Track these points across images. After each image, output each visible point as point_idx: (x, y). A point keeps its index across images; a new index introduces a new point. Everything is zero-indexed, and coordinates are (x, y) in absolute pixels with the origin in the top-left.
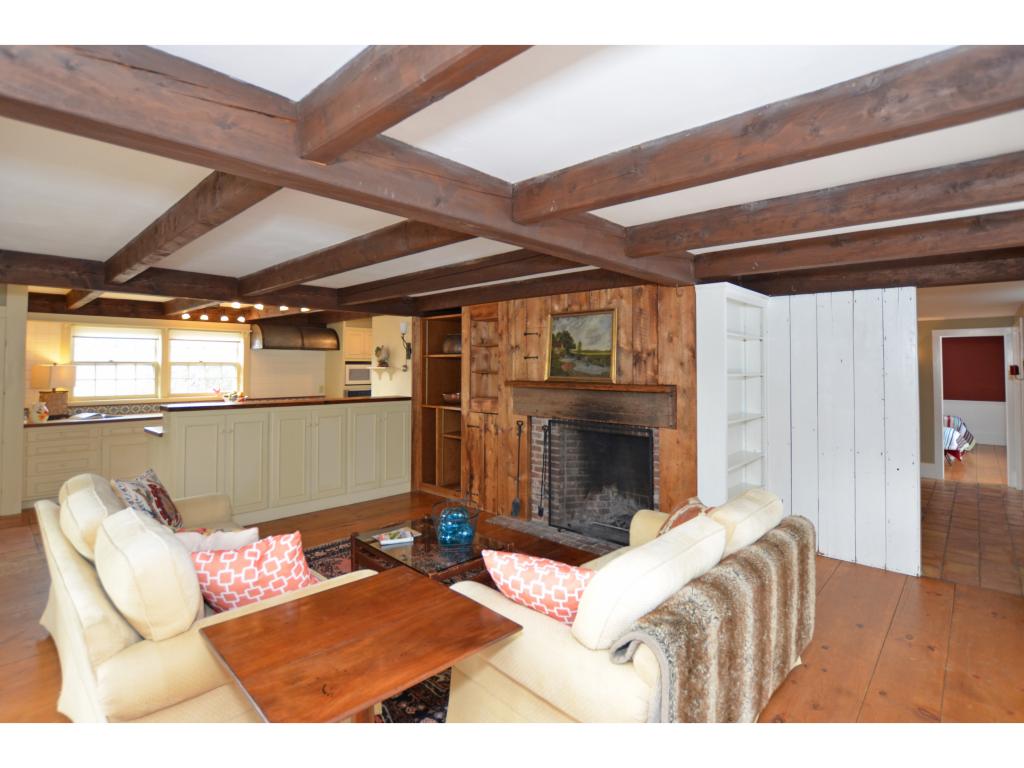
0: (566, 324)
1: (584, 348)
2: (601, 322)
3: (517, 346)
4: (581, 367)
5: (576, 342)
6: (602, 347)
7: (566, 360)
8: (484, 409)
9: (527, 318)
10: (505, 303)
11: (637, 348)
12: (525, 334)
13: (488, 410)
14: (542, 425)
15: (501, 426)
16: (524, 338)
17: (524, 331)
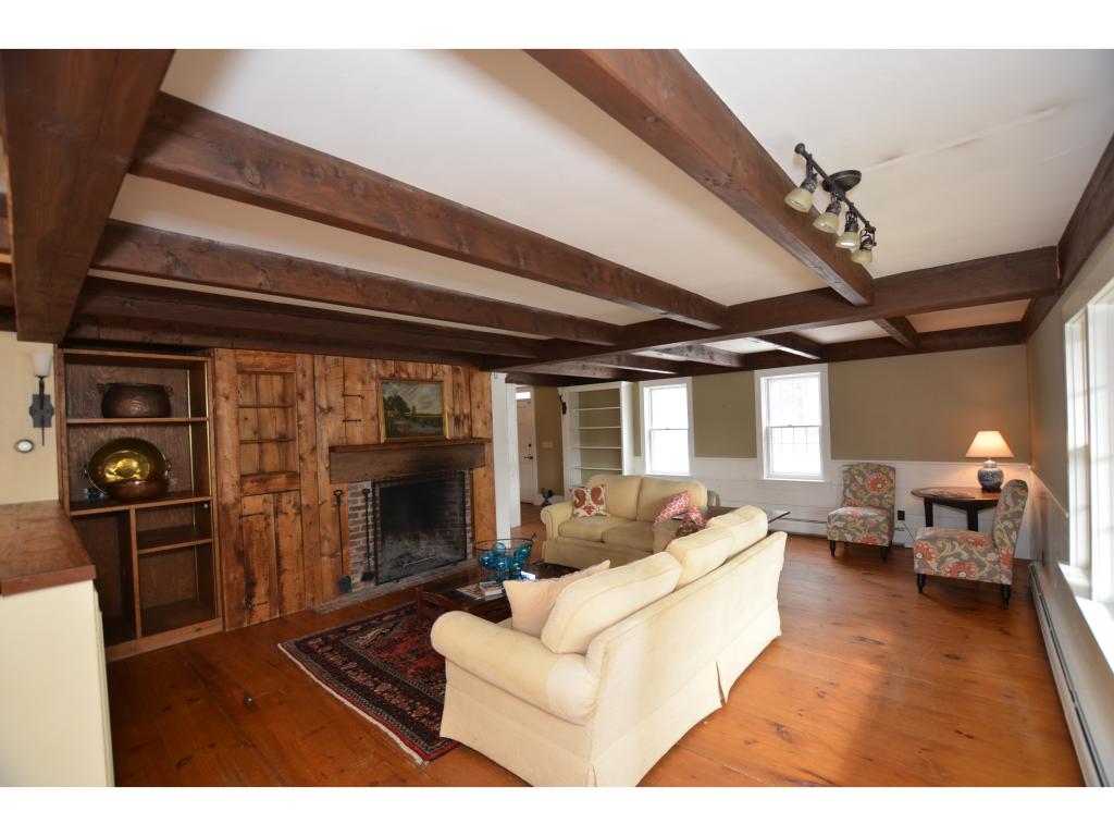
0: (394, 389)
1: (418, 412)
2: (432, 390)
3: (330, 409)
4: (417, 428)
5: (410, 406)
6: (434, 411)
7: (401, 422)
8: (272, 488)
9: (344, 378)
10: (307, 358)
11: (457, 412)
12: (344, 395)
13: (281, 488)
14: (360, 490)
15: (304, 502)
16: (342, 400)
17: (340, 392)
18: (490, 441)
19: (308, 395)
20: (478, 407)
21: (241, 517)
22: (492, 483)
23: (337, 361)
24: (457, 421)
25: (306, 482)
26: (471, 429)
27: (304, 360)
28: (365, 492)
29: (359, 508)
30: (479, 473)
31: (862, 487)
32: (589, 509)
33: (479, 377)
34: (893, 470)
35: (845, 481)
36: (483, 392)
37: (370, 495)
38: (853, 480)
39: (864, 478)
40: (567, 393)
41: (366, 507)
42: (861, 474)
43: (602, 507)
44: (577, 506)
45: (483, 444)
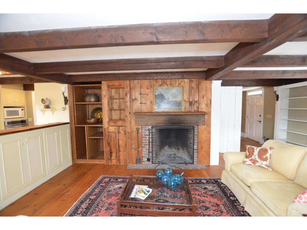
1: (170, 100)
3: (136, 99)
5: (166, 97)
6: (178, 100)
7: (162, 104)
8: (117, 125)
9: (141, 88)
10: (128, 82)
11: (191, 100)
12: (140, 94)
13: (121, 125)
14: (147, 129)
15: (127, 131)
16: (139, 96)
17: (139, 93)
18: (209, 114)
19: (128, 96)
20: (203, 97)
21: (109, 132)
22: (209, 133)
23: (138, 82)
24: (191, 104)
25: (128, 124)
26: (198, 108)
28: (149, 130)
29: (147, 135)
30: (202, 128)
32: (254, 162)
33: (204, 84)
36: (206, 90)
37: (151, 131)
40: (280, 90)
41: (149, 135)
43: (265, 163)
44: (247, 157)
45: (204, 115)
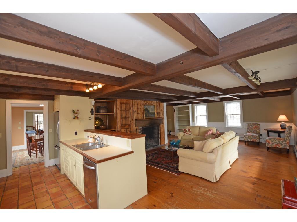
0: (146, 107)
1: (150, 112)
2: (153, 107)
3: (135, 111)
4: (150, 115)
5: (149, 110)
6: (153, 111)
7: (148, 114)
8: (126, 128)
9: (137, 105)
10: (131, 100)
11: (157, 112)
12: (137, 108)
13: (127, 128)
14: (140, 129)
15: (131, 131)
16: (137, 109)
17: (137, 107)
19: (132, 108)
20: (161, 111)
22: (164, 128)
23: (136, 101)
24: (157, 114)
25: (131, 126)
26: (160, 116)
27: (131, 101)
28: (141, 129)
29: (140, 133)
30: (161, 125)
31: (252, 129)
32: (188, 133)
33: (161, 104)
34: (259, 125)
35: (247, 127)
36: (162, 107)
37: (142, 130)
38: (249, 127)
39: (252, 126)
40: (175, 107)
41: (141, 132)
42: (251, 125)
43: (191, 133)
44: (185, 133)
45: (162, 119)
